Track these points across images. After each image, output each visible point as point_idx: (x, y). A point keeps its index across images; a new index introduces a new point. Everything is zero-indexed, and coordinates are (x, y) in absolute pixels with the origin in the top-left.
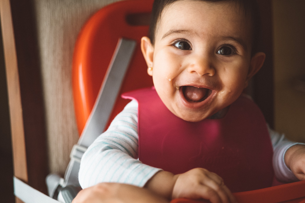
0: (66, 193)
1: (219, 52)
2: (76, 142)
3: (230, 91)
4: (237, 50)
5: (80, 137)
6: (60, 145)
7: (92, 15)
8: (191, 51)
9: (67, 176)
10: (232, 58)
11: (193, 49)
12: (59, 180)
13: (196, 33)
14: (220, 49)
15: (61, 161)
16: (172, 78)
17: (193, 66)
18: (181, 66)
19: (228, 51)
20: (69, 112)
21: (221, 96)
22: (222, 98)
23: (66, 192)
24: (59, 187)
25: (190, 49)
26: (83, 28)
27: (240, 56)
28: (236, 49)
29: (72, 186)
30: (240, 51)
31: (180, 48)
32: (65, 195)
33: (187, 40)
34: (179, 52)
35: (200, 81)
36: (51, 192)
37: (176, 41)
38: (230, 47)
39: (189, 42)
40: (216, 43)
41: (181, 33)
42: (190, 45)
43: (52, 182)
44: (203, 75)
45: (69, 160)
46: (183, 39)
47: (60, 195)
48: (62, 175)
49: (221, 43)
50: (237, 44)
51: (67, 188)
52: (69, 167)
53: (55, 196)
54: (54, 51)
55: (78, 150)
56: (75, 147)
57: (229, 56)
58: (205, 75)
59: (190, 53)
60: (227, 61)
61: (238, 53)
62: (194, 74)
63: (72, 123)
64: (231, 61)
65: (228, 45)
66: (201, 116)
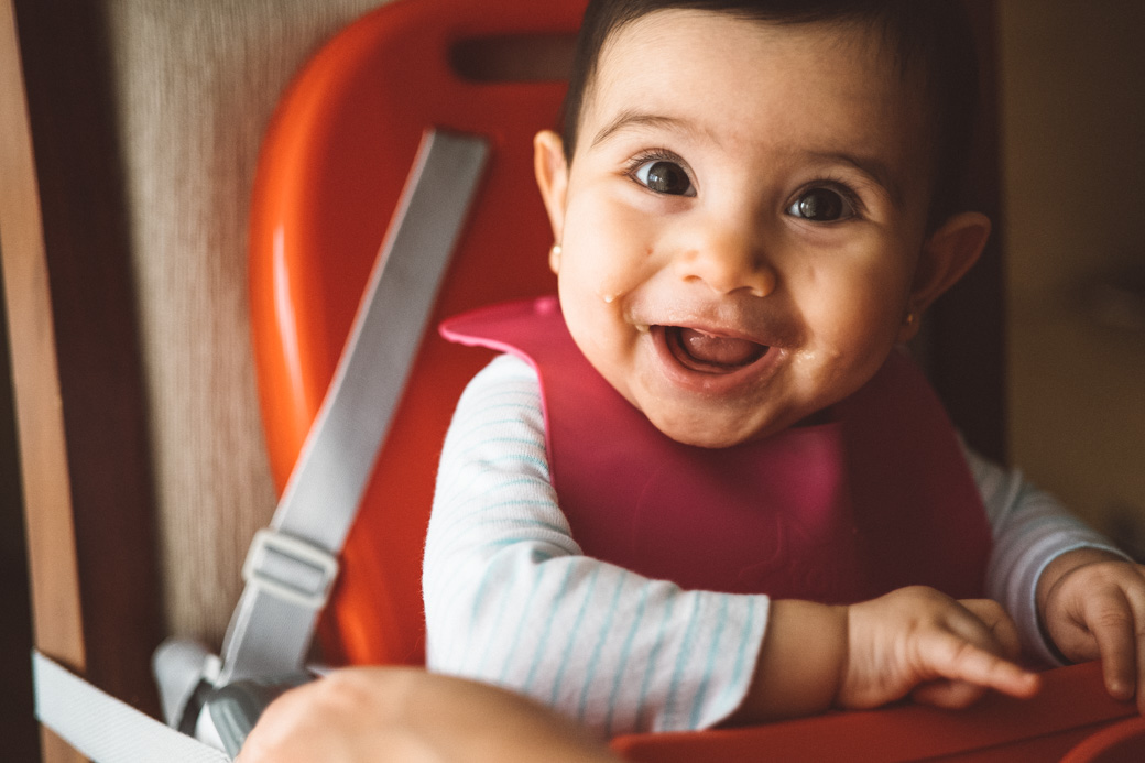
0: (228, 712)
1: (795, 208)
2: (265, 520)
3: (834, 353)
4: (863, 204)
5: (280, 503)
6: (206, 530)
7: (322, 42)
8: (694, 201)
9: (232, 648)
10: (841, 232)
11: (700, 194)
12: (202, 664)
13: (711, 134)
14: (802, 199)
15: (209, 590)
16: (618, 294)
17: (692, 255)
18: (650, 252)
19: (830, 205)
20: (240, 407)
21: (808, 367)
22: (810, 377)
23: (225, 708)
24: (203, 690)
25: (689, 191)
26: (287, 92)
27: (876, 224)
28: (861, 201)
29: (249, 683)
30: (874, 206)
31: (652, 186)
32: (224, 716)
33: (679, 157)
34: (650, 202)
35: (717, 313)
36: (174, 707)
37: (639, 157)
38: (837, 192)
39: (686, 164)
40: (783, 176)
41: (657, 126)
42: (690, 175)
43: (177, 670)
44: (731, 293)
45: (240, 586)
46: (663, 150)
47: (206, 720)
48: (213, 643)
49: (804, 175)
50: (864, 179)
51: (230, 691)
52: (238, 614)
53: (188, 724)
54: (180, 181)
55: (271, 549)
56: (263, 538)
57: (830, 226)
58: (739, 293)
59: (688, 208)
60: (822, 244)
61: (865, 213)
62: (696, 285)
63: (248, 448)
64: (838, 244)
65: (830, 182)
66: (735, 425)
